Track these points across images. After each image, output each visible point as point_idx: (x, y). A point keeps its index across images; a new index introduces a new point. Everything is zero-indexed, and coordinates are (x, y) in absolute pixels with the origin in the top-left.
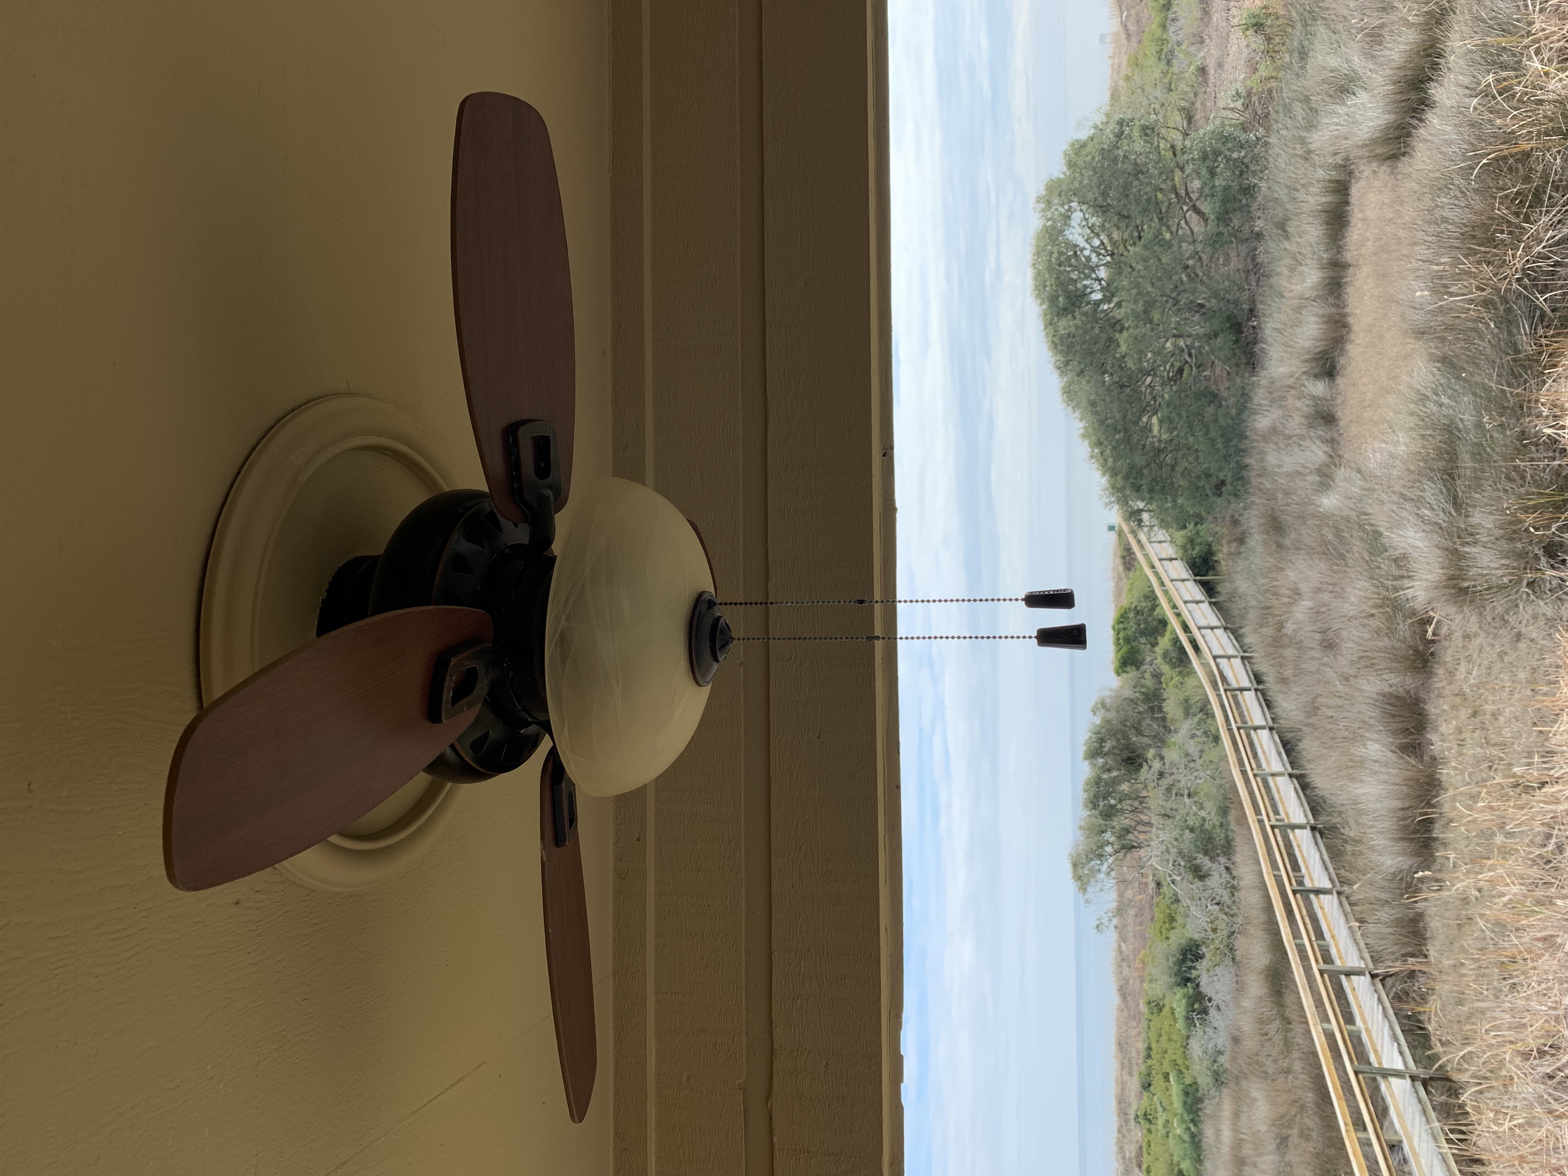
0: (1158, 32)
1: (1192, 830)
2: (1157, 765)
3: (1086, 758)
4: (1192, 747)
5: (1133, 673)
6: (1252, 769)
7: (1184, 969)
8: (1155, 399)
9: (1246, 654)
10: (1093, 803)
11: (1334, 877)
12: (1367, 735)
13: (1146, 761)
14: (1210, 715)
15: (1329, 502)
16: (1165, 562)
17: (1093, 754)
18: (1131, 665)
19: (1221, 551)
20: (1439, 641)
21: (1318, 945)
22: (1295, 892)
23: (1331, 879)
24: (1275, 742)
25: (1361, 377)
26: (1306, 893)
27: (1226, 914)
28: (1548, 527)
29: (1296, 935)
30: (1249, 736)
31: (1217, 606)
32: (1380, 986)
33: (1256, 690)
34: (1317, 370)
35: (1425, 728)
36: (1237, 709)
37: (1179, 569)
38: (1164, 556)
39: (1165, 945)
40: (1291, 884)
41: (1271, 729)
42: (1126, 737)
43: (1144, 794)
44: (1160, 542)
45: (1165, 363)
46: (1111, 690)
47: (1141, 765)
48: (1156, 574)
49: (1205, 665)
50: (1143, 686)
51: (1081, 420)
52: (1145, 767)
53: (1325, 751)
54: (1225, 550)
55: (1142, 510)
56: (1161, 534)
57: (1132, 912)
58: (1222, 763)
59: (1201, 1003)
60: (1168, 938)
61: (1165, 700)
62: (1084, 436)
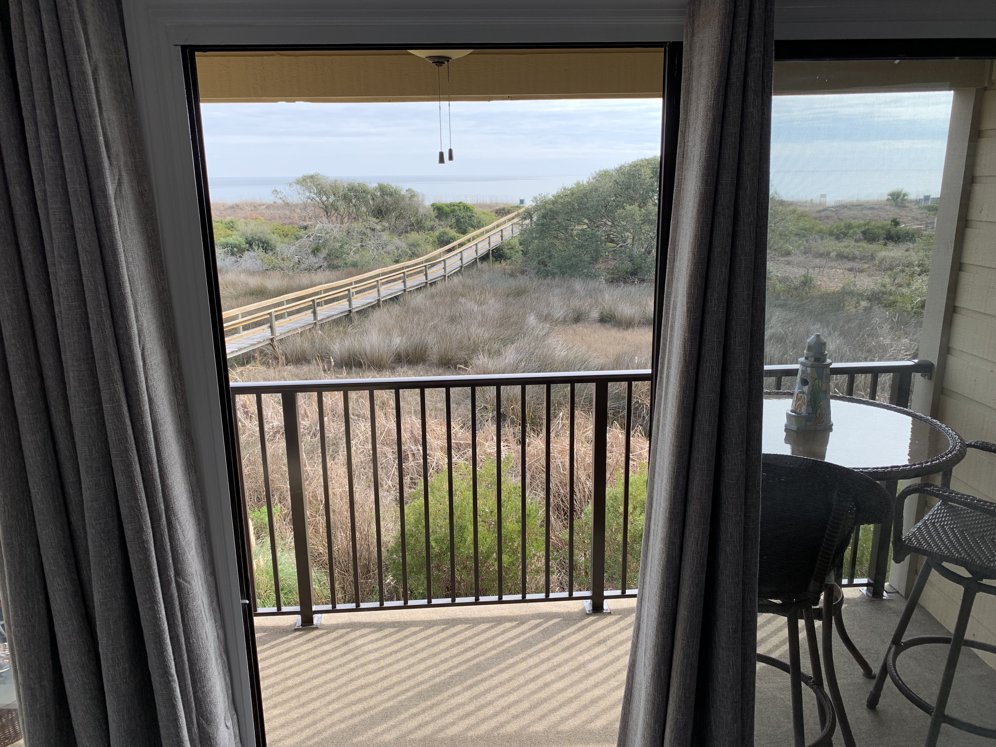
0: (817, 229)
1: (341, 247)
2: (379, 227)
3: (379, 185)
4: (390, 248)
5: (433, 214)
6: (381, 280)
7: (257, 242)
8: (598, 227)
9: (447, 278)
10: (352, 189)
11: (324, 321)
12: (404, 337)
13: (380, 221)
14: (411, 257)
15: (532, 319)
16: (500, 233)
17: (383, 190)
18: (439, 213)
19: (506, 264)
20: (456, 370)
21: (284, 313)
22: (313, 301)
23: (323, 319)
24: (397, 292)
25: (598, 335)
26: (313, 307)
27: (293, 266)
28: (513, 414)
29: (289, 302)
30: (399, 279)
31: (474, 262)
32: (267, 343)
33: (426, 283)
34: (604, 313)
35: (410, 364)
36: (415, 273)
37: (496, 241)
38: (504, 233)
39: (269, 231)
40: (317, 299)
41: (405, 290)
42: (394, 210)
43: (360, 220)
44: (512, 230)
45: (618, 233)
46: (423, 201)
47: (378, 218)
48: (494, 228)
49: (440, 255)
50: (426, 220)
51: (588, 183)
52: (377, 221)
53: (394, 317)
54: (507, 267)
55: (531, 220)
56: (517, 231)
57: (287, 212)
58: (383, 264)
59: (237, 252)
60: (274, 233)
61: (418, 232)
62: (578, 184)
